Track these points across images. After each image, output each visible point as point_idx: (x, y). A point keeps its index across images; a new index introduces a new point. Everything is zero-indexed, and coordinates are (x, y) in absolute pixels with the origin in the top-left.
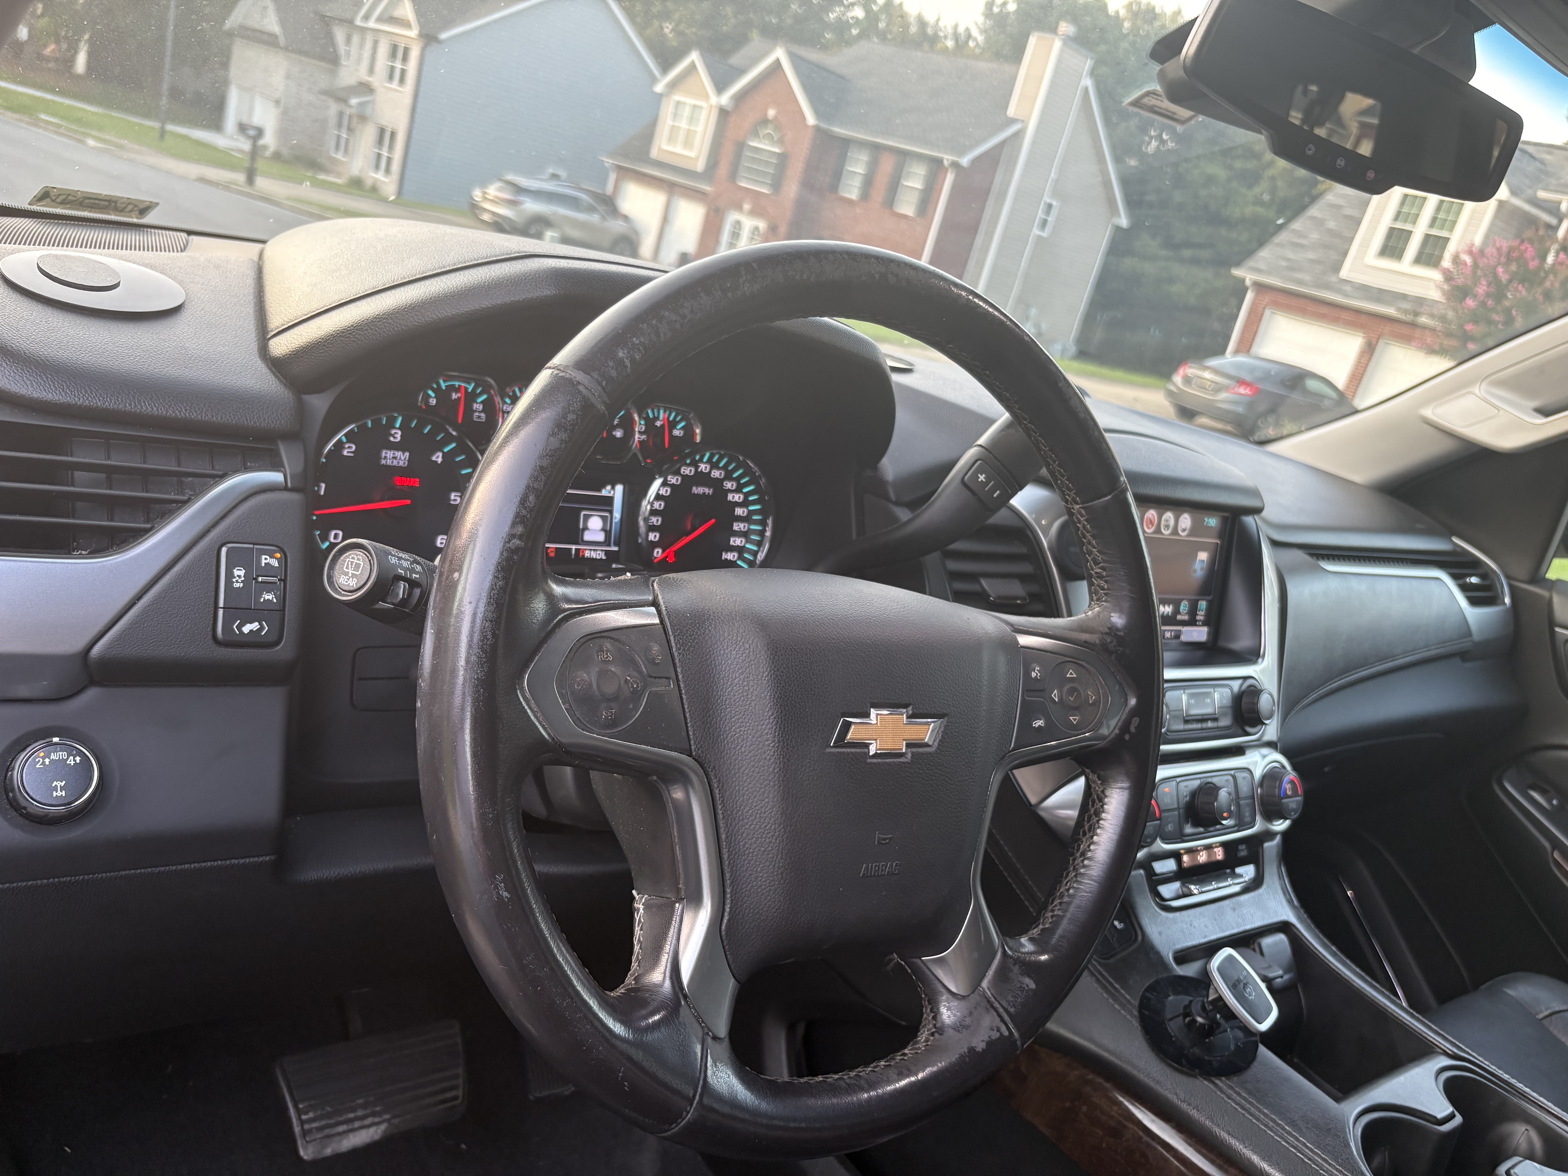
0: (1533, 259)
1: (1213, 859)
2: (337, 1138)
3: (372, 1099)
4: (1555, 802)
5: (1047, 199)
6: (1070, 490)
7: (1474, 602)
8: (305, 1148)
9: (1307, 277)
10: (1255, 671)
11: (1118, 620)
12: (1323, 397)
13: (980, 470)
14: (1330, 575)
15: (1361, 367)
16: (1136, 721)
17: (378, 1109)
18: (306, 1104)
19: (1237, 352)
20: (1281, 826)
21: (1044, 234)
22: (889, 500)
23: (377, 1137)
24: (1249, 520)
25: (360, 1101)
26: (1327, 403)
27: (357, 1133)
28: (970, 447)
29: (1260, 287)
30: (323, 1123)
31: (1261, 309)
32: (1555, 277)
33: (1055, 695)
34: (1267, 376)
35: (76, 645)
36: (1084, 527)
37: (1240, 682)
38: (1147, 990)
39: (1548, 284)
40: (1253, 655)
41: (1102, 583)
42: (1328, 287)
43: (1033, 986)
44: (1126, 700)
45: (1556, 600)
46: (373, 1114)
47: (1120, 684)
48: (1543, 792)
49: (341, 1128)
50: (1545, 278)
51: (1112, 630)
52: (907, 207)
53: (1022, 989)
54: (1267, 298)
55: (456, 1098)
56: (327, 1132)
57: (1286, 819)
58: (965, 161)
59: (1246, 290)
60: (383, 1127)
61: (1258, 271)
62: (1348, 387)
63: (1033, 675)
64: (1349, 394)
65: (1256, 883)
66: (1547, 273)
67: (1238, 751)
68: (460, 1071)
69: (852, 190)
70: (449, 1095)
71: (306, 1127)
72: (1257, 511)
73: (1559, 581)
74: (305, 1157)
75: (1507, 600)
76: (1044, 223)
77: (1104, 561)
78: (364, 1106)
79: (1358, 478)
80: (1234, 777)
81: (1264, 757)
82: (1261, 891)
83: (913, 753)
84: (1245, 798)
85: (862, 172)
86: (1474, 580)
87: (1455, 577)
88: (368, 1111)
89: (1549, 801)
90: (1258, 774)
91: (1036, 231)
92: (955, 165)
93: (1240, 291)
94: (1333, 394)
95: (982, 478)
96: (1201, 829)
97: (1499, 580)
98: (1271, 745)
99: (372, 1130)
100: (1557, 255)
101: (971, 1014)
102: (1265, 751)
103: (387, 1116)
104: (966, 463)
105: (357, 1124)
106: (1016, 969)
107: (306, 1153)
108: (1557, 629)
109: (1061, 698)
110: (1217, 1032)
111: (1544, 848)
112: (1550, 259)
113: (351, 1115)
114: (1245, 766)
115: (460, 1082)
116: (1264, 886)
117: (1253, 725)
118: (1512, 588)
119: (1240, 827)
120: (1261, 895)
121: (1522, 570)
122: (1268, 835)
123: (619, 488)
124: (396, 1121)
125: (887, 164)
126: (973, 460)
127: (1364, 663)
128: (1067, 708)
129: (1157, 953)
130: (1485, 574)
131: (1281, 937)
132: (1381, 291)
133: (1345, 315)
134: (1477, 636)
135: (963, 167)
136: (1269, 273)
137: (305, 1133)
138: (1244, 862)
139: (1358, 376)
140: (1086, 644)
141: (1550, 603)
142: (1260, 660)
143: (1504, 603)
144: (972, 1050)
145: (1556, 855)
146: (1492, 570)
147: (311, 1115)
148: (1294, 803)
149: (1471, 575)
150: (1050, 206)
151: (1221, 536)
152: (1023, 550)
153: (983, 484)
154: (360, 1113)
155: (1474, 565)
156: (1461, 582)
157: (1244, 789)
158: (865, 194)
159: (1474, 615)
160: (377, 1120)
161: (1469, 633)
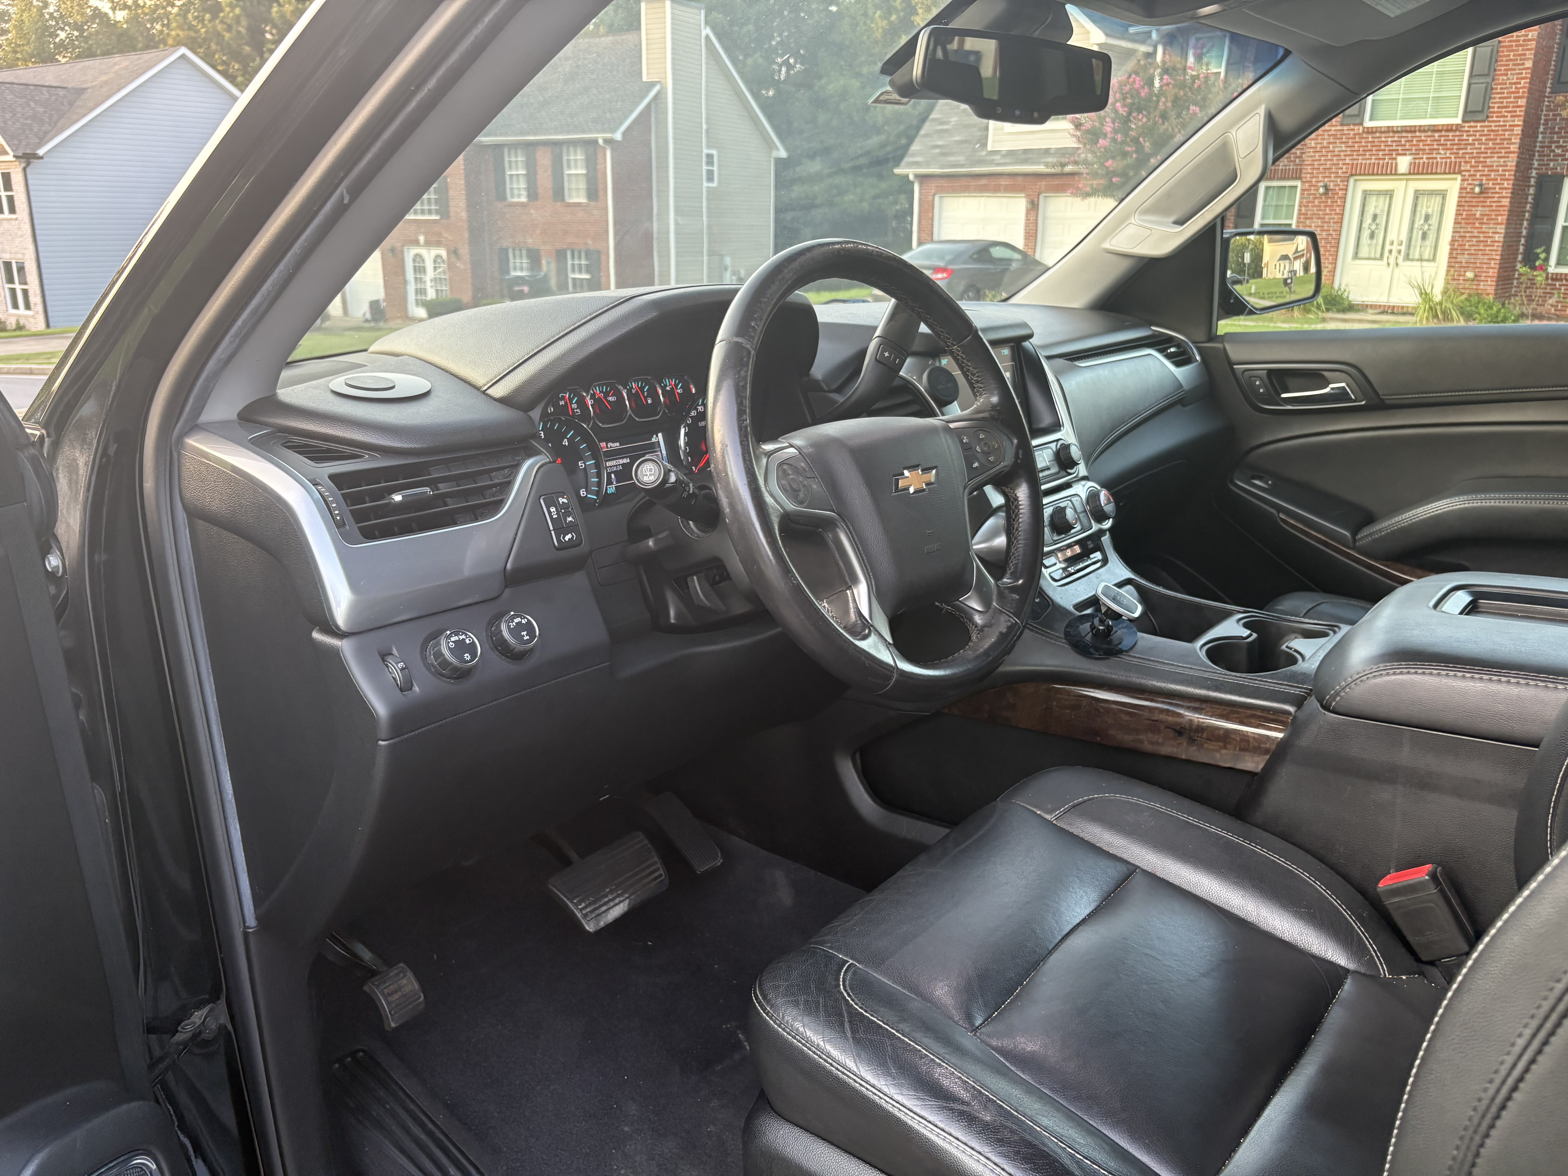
0: (1143, 87)
1: (1076, 553)
2: (604, 915)
3: (614, 887)
4: (1270, 482)
5: (705, 151)
6: (949, 339)
7: (1178, 364)
8: (588, 925)
9: (961, 159)
10: (1062, 435)
11: (995, 399)
12: (1009, 261)
13: (884, 351)
14: (1084, 369)
15: (1032, 223)
16: (1021, 452)
17: (619, 892)
18: (578, 899)
19: (920, 244)
20: (1108, 524)
21: (715, 184)
22: (824, 391)
23: (626, 909)
24: (1026, 344)
25: (607, 890)
26: (1014, 265)
27: (614, 909)
28: (871, 340)
29: (923, 178)
30: (592, 907)
31: (931, 197)
32: (1166, 98)
33: (978, 449)
34: (957, 257)
35: (499, 566)
36: (962, 357)
37: (1055, 443)
38: (1067, 627)
39: (1161, 106)
40: (1056, 426)
41: (980, 385)
42: (981, 162)
43: (1017, 597)
44: (1012, 443)
45: (1228, 347)
46: (618, 896)
47: (1006, 435)
48: (1260, 478)
49: (604, 908)
50: (1158, 101)
51: (994, 407)
52: (577, 196)
53: (1013, 600)
54: (933, 185)
55: (661, 875)
56: (597, 912)
57: (1109, 518)
58: (618, 136)
59: (912, 183)
60: (627, 902)
61: (917, 164)
62: (1026, 245)
63: (964, 441)
64: (1030, 252)
65: (1105, 561)
66: (1158, 96)
67: (1068, 485)
68: (656, 859)
69: (518, 193)
70: (656, 874)
71: (584, 912)
72: (1030, 336)
73: (1226, 334)
74: (591, 930)
75: (1198, 358)
76: (710, 173)
77: (977, 372)
78: (611, 892)
79: (1076, 305)
80: (1071, 501)
81: (1084, 486)
82: (1108, 565)
83: (929, 489)
84: (1081, 512)
85: (524, 172)
86: (1172, 350)
87: (1161, 351)
88: (615, 895)
89: (1267, 483)
90: (1084, 496)
91: (705, 184)
92: (607, 141)
93: (905, 186)
94: (1016, 256)
95: (886, 354)
96: (1063, 536)
97: (1188, 345)
98: (1085, 478)
99: (621, 905)
100: (1161, 79)
101: (993, 618)
102: (1083, 482)
103: (627, 895)
104: (874, 349)
105: (612, 904)
106: (1006, 591)
107: (590, 927)
108: (1235, 367)
109: (981, 450)
110: (1112, 633)
111: (1272, 513)
112: (1157, 84)
113: (606, 899)
114: (1075, 493)
115: (659, 865)
116: (1110, 562)
117: (1072, 468)
118: (1198, 349)
119: (1083, 530)
120: (1109, 567)
121: (1201, 335)
122: (1101, 532)
123: (660, 435)
124: (633, 897)
125: (544, 158)
126: (877, 346)
127: (1123, 422)
128: (987, 454)
129: (1064, 608)
130: (1179, 344)
131: (1129, 587)
132: (1026, 151)
133: (1004, 182)
134: (1186, 386)
135: (618, 141)
136: (927, 164)
137: (585, 916)
138: (1094, 551)
139: (1032, 233)
140: (983, 419)
141: (1225, 350)
142: (1062, 428)
143: (1197, 361)
144: (1001, 633)
145: (1282, 516)
146: (1182, 340)
147: (583, 905)
148: (1109, 508)
149: (1170, 347)
150: (710, 157)
151: (1013, 359)
152: (909, 398)
153: (889, 357)
154: (610, 897)
155: (1170, 340)
156: (1165, 353)
157: (1079, 509)
158: (533, 194)
159: (1181, 373)
160: (622, 899)
161: (1181, 386)
